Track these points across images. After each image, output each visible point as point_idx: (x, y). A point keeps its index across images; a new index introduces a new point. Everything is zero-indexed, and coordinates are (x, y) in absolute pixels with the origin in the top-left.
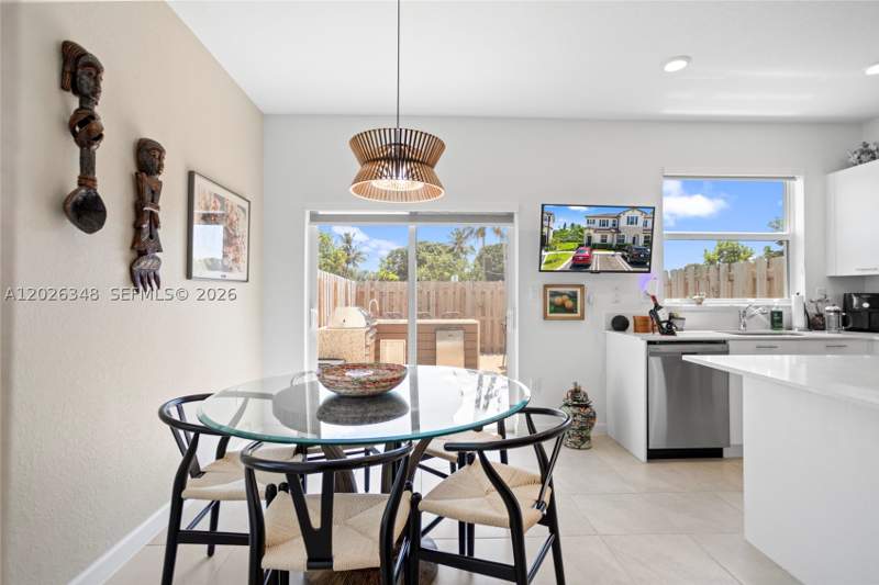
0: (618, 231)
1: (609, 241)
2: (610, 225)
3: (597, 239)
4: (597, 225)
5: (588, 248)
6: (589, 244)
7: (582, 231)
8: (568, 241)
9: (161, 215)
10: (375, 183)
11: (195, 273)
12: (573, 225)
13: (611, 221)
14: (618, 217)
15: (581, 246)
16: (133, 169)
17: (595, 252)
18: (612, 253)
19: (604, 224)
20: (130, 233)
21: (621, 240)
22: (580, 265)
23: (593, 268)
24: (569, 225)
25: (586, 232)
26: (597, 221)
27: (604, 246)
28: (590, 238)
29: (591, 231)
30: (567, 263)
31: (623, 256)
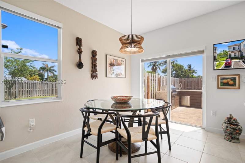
0: (240, 51)
1: (237, 55)
2: (237, 49)
3: (233, 55)
4: (232, 50)
5: (230, 60)
6: (230, 58)
7: (227, 53)
8: (223, 57)
9: (97, 65)
10: (126, 49)
11: (107, 76)
12: (224, 50)
13: (237, 47)
14: (240, 45)
15: (227, 58)
16: (91, 56)
17: (232, 61)
18: (239, 60)
19: (234, 49)
20: (91, 68)
21: (242, 55)
22: (228, 66)
23: (232, 67)
24: (222, 51)
25: (229, 53)
26: (232, 48)
27: (236, 58)
28: (230, 55)
29: (230, 52)
30: (223, 66)
31: (243, 61)
